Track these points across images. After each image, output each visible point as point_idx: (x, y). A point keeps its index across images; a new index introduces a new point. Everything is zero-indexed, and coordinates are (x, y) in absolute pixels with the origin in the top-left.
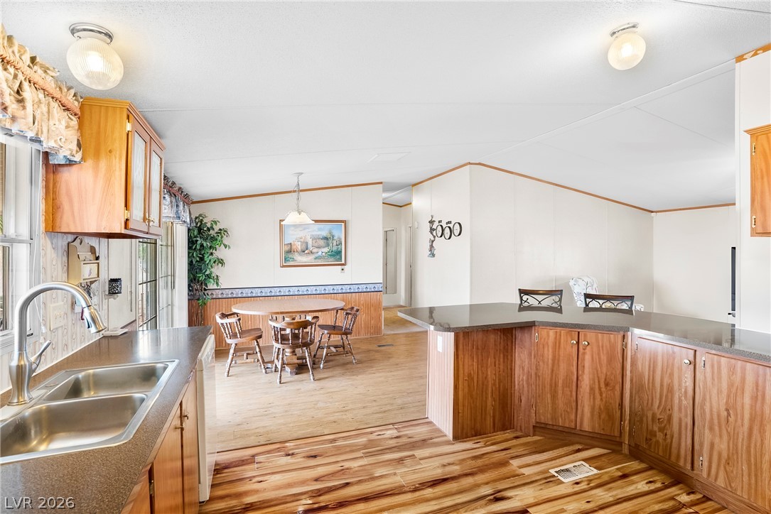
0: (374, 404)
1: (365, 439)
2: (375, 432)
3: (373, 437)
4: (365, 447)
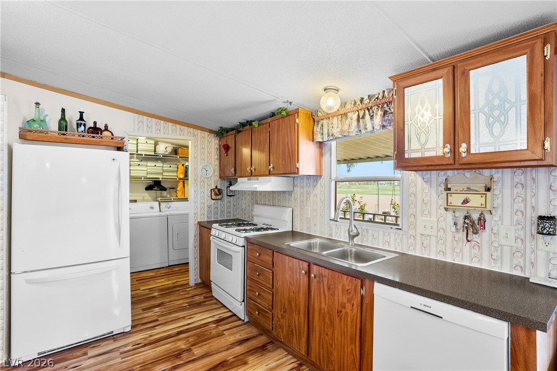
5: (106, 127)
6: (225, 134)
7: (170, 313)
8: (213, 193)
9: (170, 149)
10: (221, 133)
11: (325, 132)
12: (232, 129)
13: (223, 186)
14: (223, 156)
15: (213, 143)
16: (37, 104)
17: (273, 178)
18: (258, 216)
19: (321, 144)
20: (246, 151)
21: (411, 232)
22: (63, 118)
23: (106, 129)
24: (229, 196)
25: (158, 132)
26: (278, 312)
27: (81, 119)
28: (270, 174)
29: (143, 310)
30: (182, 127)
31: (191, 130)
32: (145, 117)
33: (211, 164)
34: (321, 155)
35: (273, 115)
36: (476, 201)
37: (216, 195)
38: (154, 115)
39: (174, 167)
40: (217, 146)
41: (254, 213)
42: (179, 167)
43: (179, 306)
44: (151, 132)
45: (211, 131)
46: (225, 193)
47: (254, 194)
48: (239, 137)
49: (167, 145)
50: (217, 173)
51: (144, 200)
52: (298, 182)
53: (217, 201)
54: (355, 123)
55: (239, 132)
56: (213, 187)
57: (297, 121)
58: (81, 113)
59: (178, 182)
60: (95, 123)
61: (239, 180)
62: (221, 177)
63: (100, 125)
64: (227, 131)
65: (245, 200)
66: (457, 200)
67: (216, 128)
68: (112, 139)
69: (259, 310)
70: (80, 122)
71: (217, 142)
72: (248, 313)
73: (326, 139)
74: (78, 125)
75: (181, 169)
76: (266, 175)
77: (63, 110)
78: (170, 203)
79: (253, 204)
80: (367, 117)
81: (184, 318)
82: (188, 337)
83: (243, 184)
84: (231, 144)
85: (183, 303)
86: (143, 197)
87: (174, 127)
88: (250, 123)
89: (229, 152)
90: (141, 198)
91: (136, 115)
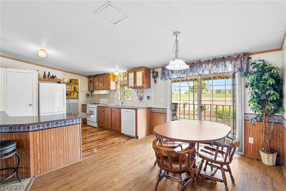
0: (108, 161)
1: (102, 148)
2: (101, 151)
3: (100, 149)
4: (101, 147)
5: (55, 76)
6: (90, 77)
8: (86, 95)
9: (69, 81)
10: (89, 77)
11: (117, 79)
12: (93, 76)
13: (89, 93)
14: (89, 84)
15: (87, 80)
16: (38, 70)
17: (104, 91)
18: (101, 102)
19: (116, 82)
20: (97, 83)
21: (133, 101)
22: (45, 74)
23: (55, 77)
26: (105, 121)
27: (49, 74)
28: (104, 89)
31: (79, 76)
32: (66, 73)
33: (86, 86)
34: (117, 85)
35: (104, 74)
36: (141, 94)
37: (87, 96)
39: (70, 87)
40: (87, 81)
41: (99, 101)
42: (72, 87)
45: (86, 76)
46: (90, 95)
47: (100, 95)
48: (95, 78)
49: (68, 79)
50: (88, 89)
52: (111, 91)
53: (87, 98)
54: (122, 78)
55: (95, 77)
56: (86, 93)
57: (110, 76)
58: (49, 72)
59: (71, 92)
60: (53, 75)
61: (95, 91)
62: (89, 90)
64: (91, 76)
65: (97, 97)
66: (139, 94)
67: (87, 75)
68: (57, 80)
69: (101, 123)
70: (49, 75)
71: (88, 79)
72: (98, 125)
73: (117, 81)
74: (48, 76)
75: (73, 87)
76: (103, 90)
77: (45, 72)
78: (69, 100)
79: (99, 98)
80: (125, 77)
83: (96, 92)
84: (92, 80)
87: (74, 75)
88: (98, 75)
89: (92, 83)
91: (63, 72)
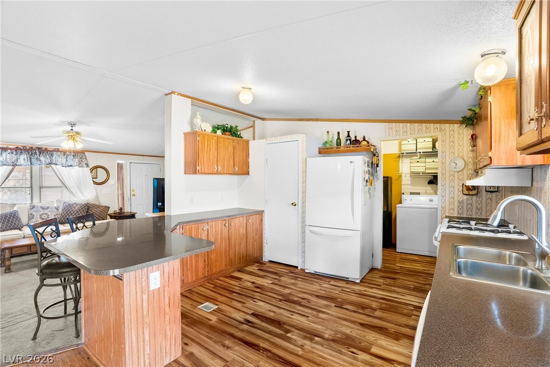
7: (395, 286)
8: (464, 188)
10: (466, 123)
15: (466, 134)
16: (328, 132)
22: (338, 138)
23: (364, 139)
24: (488, 191)
25: (405, 133)
27: (348, 136)
29: (381, 277)
30: (428, 125)
31: (438, 125)
32: (394, 124)
33: (462, 156)
37: (468, 190)
38: (401, 120)
43: (406, 285)
44: (399, 135)
46: (483, 188)
51: (426, 193)
53: (471, 196)
57: (490, 99)
58: (349, 132)
60: (356, 137)
62: (475, 171)
63: (360, 138)
68: (369, 146)
70: (348, 138)
71: (470, 132)
74: (347, 140)
77: (339, 133)
81: (398, 293)
82: (383, 303)
85: (411, 285)
86: (426, 190)
87: (420, 127)
90: (424, 191)
91: (387, 124)
